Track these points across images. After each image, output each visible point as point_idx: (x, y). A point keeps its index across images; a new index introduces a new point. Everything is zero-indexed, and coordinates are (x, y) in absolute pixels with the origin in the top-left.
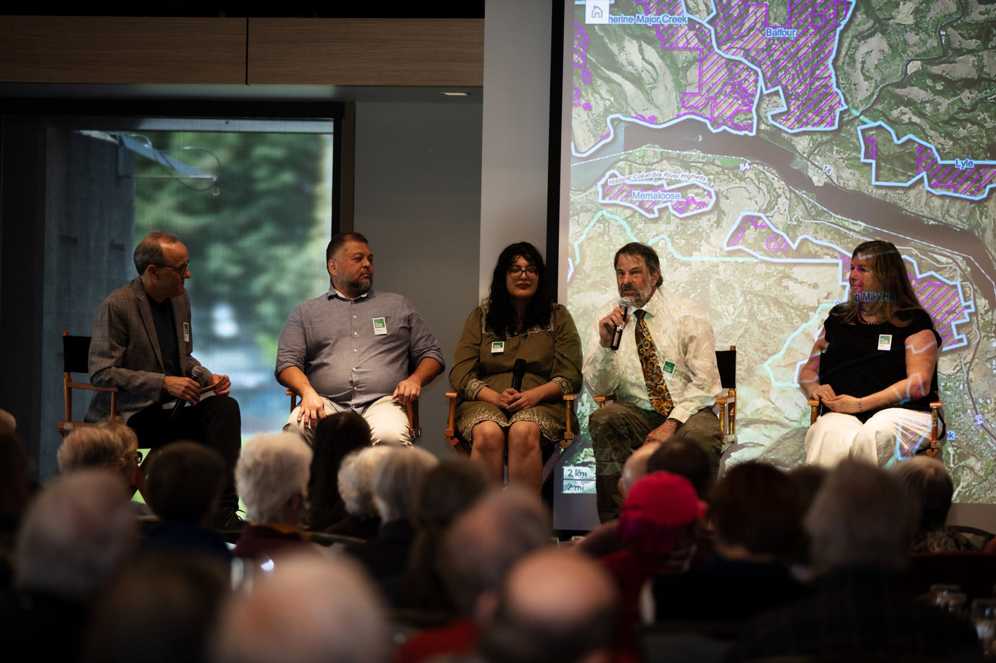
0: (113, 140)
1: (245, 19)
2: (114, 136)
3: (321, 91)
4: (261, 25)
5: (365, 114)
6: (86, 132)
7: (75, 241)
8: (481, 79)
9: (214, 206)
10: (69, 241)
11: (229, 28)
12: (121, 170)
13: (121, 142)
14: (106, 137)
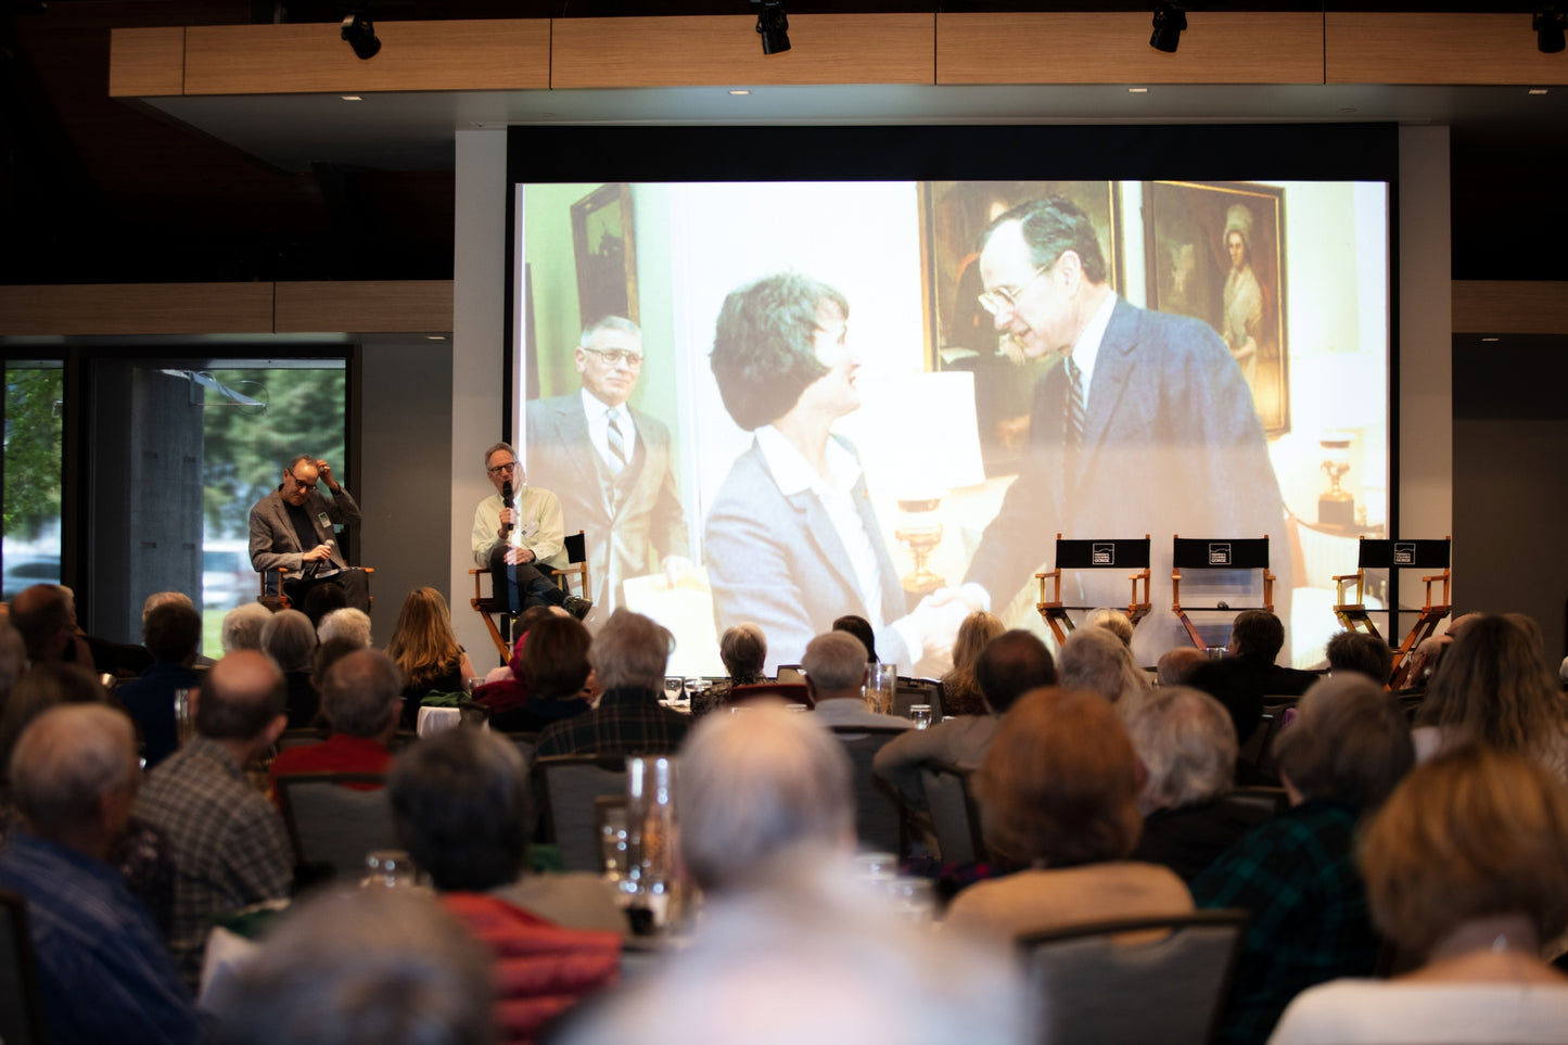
0: (186, 376)
1: (272, 283)
2: (187, 374)
3: (336, 337)
4: (285, 288)
5: (369, 355)
6: (166, 371)
7: (155, 456)
8: (452, 326)
9: (304, 425)
10: (151, 456)
11: (260, 290)
12: (192, 400)
13: (192, 379)
14: (181, 374)
